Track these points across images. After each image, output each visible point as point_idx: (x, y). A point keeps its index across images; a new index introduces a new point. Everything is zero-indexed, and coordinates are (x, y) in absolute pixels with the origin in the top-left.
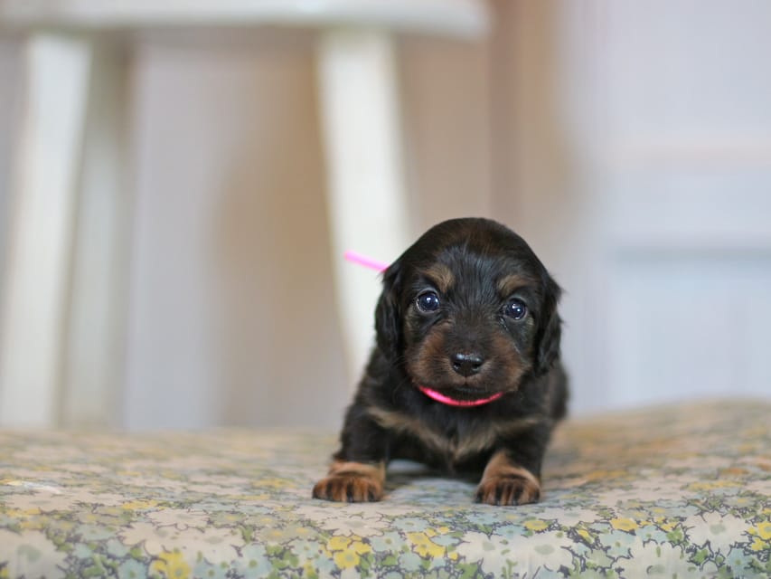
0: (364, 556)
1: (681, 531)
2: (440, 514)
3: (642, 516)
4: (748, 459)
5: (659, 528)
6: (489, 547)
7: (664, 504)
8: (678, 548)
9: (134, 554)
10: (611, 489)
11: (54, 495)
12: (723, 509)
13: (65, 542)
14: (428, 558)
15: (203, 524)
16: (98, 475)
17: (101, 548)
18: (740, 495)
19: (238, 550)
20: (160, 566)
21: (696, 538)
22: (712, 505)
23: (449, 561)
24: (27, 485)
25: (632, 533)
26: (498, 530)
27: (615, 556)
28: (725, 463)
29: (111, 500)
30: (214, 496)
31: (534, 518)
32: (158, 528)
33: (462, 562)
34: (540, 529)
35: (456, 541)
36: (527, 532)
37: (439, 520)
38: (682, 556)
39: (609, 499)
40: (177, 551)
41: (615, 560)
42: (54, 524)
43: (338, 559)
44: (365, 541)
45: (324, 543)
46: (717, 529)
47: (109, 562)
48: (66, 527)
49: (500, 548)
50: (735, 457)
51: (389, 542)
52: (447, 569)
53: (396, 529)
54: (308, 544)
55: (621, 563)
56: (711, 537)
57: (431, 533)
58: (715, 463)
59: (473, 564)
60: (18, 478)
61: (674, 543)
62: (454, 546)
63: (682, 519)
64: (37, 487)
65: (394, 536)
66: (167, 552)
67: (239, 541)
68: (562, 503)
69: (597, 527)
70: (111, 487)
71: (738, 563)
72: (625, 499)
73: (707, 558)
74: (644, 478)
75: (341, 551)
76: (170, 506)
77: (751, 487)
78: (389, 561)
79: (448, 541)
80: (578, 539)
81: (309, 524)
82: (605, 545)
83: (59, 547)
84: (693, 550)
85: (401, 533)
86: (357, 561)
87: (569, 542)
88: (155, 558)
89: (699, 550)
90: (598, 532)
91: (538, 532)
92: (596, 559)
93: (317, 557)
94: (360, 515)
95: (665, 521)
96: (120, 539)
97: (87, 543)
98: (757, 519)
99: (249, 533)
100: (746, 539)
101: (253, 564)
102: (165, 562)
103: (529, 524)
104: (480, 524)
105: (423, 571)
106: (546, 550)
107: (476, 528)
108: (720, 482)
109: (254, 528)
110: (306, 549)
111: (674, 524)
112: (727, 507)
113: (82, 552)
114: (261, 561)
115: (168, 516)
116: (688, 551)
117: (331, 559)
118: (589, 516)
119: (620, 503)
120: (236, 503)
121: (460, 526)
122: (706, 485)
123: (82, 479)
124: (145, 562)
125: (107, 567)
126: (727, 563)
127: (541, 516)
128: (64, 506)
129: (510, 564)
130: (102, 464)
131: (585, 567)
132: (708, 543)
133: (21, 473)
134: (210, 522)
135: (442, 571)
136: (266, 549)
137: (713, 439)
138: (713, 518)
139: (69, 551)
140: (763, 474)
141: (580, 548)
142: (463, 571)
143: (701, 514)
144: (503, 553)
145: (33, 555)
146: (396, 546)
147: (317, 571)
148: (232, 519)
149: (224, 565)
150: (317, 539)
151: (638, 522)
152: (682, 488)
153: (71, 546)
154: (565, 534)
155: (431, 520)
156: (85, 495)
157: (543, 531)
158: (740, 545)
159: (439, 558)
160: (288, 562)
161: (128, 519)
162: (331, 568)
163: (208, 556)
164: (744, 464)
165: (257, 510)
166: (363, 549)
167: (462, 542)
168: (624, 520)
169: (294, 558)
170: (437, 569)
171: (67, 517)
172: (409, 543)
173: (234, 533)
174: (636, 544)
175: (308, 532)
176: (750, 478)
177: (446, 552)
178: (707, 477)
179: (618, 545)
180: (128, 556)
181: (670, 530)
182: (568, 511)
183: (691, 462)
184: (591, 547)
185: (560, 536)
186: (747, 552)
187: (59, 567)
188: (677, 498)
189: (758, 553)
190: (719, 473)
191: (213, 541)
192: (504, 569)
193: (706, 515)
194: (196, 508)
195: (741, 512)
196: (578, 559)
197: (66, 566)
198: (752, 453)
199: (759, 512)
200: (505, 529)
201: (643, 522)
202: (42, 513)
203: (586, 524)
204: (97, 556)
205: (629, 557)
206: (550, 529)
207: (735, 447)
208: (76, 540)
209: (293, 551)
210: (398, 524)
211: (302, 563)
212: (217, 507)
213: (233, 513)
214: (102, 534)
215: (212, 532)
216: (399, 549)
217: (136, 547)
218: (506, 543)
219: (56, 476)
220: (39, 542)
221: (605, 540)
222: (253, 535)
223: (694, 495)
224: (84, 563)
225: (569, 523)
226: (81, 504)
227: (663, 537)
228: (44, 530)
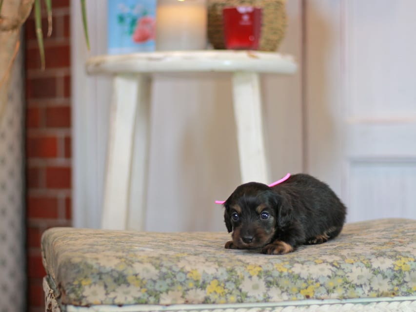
0: (260, 272)
1: (370, 263)
2: (286, 258)
3: (356, 258)
4: (395, 239)
5: (362, 262)
6: (302, 269)
7: (364, 254)
8: (368, 269)
9: (182, 271)
10: (346, 249)
11: (151, 252)
12: (385, 256)
13: (159, 267)
14: (281, 272)
15: (204, 261)
16: (163, 246)
17: (170, 269)
18: (391, 251)
19: (217, 270)
20: (191, 275)
21: (375, 266)
22: (381, 254)
23: (289, 273)
24: (141, 248)
25: (352, 264)
26: (305, 263)
27: (346, 272)
28: (387, 241)
29: (171, 253)
30: (206, 252)
31: (318, 259)
32: (189, 262)
33: (293, 274)
34: (320, 262)
35: (291, 266)
36: (316, 264)
37: (285, 260)
38: (370, 272)
39: (344, 253)
40: (196, 270)
41: (346, 273)
42: (154, 261)
43: (251, 273)
44: (260, 266)
45: (246, 267)
46: (382, 263)
47: (173, 273)
48: (158, 262)
49: (306, 269)
50: (390, 239)
51: (268, 267)
52: (288, 276)
53: (270, 262)
54: (241, 268)
55: (349, 274)
56: (380, 265)
57: (282, 264)
58: (384, 240)
59: (297, 275)
60: (136, 246)
61: (367, 267)
62: (290, 268)
63: (370, 259)
64: (144, 249)
65: (270, 265)
66: (193, 270)
67: (217, 266)
68: (328, 253)
69: (340, 262)
70: (170, 249)
71: (390, 274)
72: (350, 253)
73: (379, 273)
74: (357, 245)
75: (251, 270)
76: (192, 255)
77: (395, 249)
78: (268, 273)
79: (288, 266)
80: (333, 266)
81: (240, 261)
82: (343, 268)
83: (157, 268)
84: (374, 270)
85: (272, 264)
86: (257, 273)
87: (330, 267)
88: (189, 272)
89: (376, 270)
90: (340, 263)
91: (320, 263)
92: (340, 273)
93: (244, 272)
94: (258, 258)
95: (364, 260)
96: (177, 265)
97: (166, 267)
98: (397, 259)
99: (220, 264)
100: (392, 266)
101: (222, 274)
102: (192, 273)
103: (317, 261)
104: (299, 261)
105: (280, 276)
106: (322, 270)
107: (298, 262)
108: (385, 247)
109: (222, 262)
110: (240, 269)
111: (367, 261)
112: (386, 255)
113: (164, 270)
114: (225, 273)
115: (192, 258)
116: (372, 270)
117: (249, 272)
118: (337, 258)
119: (348, 254)
120: (214, 254)
121: (292, 262)
122: (379, 248)
123: (159, 247)
124: (186, 273)
125: (173, 275)
126: (386, 274)
127: (320, 258)
128: (156, 255)
129: (310, 274)
130: (163, 243)
131: (336, 275)
132: (379, 268)
133: (136, 245)
134: (207, 260)
135: (286, 277)
136: (227, 269)
137: (384, 233)
138: (381, 259)
139: (160, 269)
140: (400, 244)
141: (334, 269)
142: (294, 277)
143: (377, 257)
144: (308, 270)
145: (148, 271)
146: (270, 268)
147: (244, 276)
148: (214, 259)
149: (212, 275)
150: (243, 266)
151: (355, 260)
152: (371, 249)
153: (160, 268)
154: (329, 264)
155: (282, 259)
156: (161, 251)
157: (321, 263)
158: (390, 268)
159: (285, 272)
160: (234, 273)
161: (178, 259)
162: (248, 275)
163: (207, 271)
164: (393, 241)
165: (222, 256)
166: (259, 269)
167: (293, 267)
168: (349, 260)
169: (236, 272)
170: (285, 276)
171: (158, 259)
172: (275, 267)
173: (215, 264)
174: (354, 268)
175: (240, 263)
176: (395, 245)
177: (288, 270)
178: (380, 245)
179: (347, 268)
180: (180, 272)
181: (366, 263)
182: (330, 257)
183: (375, 240)
184: (338, 268)
185: (327, 265)
186: (393, 270)
187: (157, 275)
188: (369, 252)
189: (397, 271)
190: (385, 244)
191: (209, 266)
192: (308, 276)
193: (378, 258)
194: (201, 256)
195: (391, 257)
196: (333, 273)
197: (159, 274)
198: (397, 237)
199: (397, 257)
200: (308, 263)
201: (356, 260)
202: (149, 257)
203: (336, 261)
204: (169, 272)
205: (351, 272)
206: (324, 262)
207: (391, 236)
208: (162, 266)
209: (236, 270)
210: (271, 261)
211: (239, 273)
212: (208, 255)
213: (214, 257)
214: (170, 264)
215: (207, 263)
216: (272, 269)
217: (182, 268)
218: (308, 267)
219: (149, 246)
220: (149, 266)
221: (343, 266)
222: (222, 264)
223: (375, 251)
224: (165, 274)
225: (330, 260)
226: (161, 254)
227: (363, 265)
228: (151, 262)
